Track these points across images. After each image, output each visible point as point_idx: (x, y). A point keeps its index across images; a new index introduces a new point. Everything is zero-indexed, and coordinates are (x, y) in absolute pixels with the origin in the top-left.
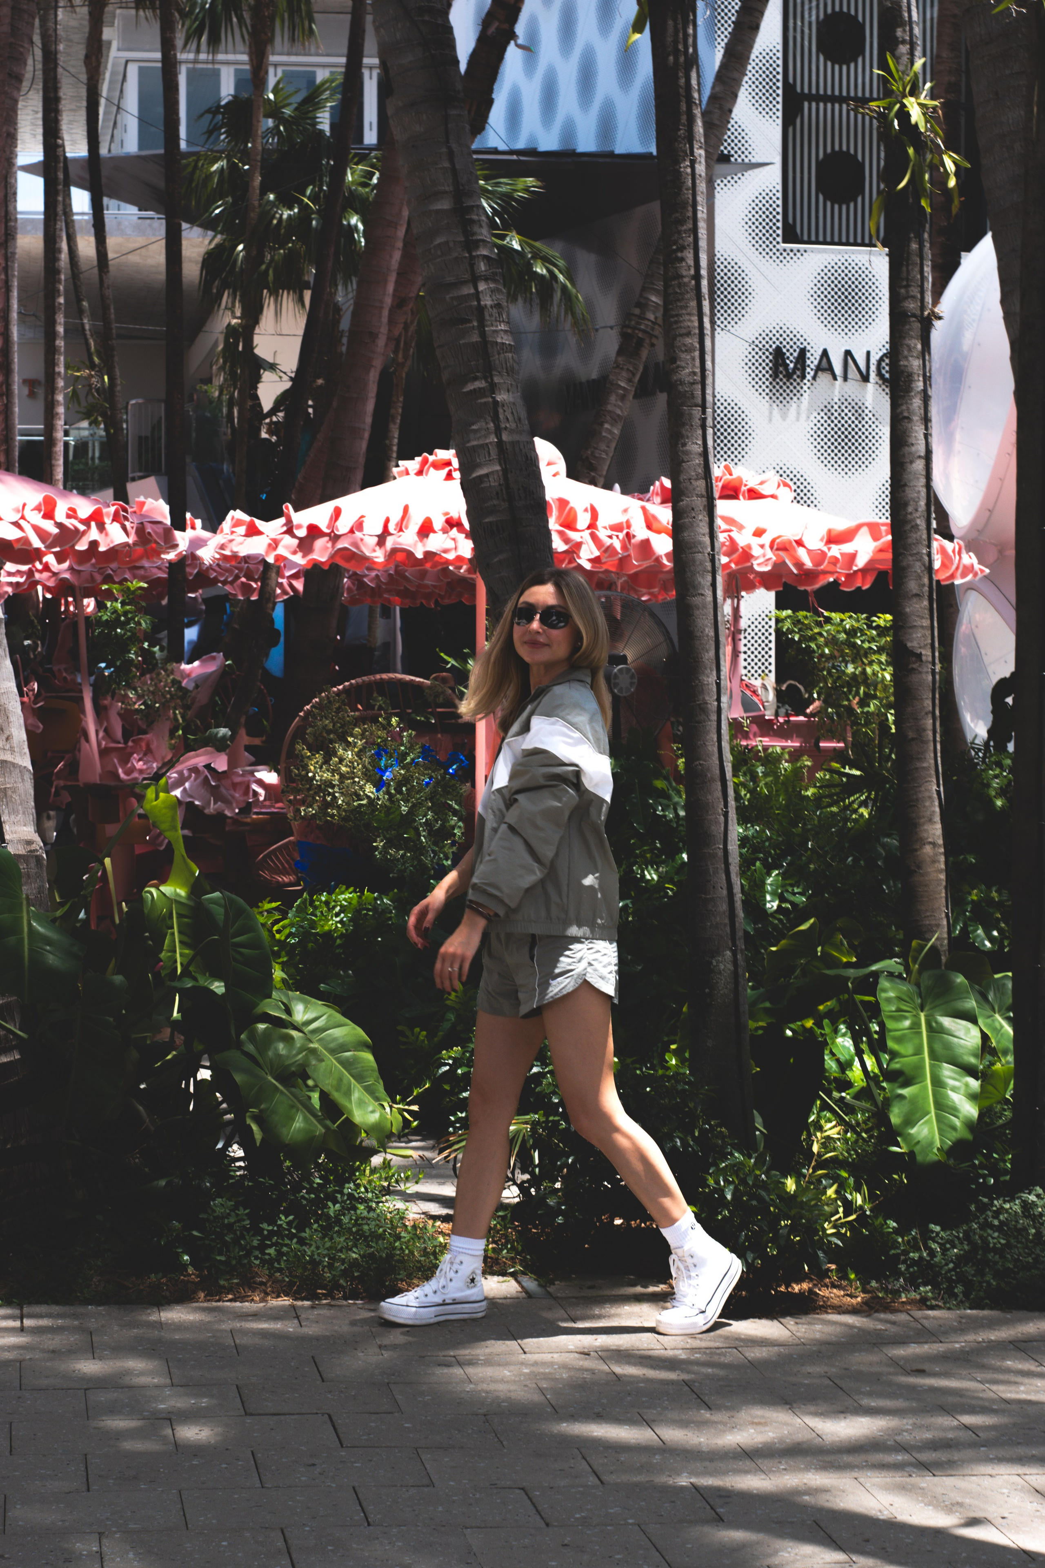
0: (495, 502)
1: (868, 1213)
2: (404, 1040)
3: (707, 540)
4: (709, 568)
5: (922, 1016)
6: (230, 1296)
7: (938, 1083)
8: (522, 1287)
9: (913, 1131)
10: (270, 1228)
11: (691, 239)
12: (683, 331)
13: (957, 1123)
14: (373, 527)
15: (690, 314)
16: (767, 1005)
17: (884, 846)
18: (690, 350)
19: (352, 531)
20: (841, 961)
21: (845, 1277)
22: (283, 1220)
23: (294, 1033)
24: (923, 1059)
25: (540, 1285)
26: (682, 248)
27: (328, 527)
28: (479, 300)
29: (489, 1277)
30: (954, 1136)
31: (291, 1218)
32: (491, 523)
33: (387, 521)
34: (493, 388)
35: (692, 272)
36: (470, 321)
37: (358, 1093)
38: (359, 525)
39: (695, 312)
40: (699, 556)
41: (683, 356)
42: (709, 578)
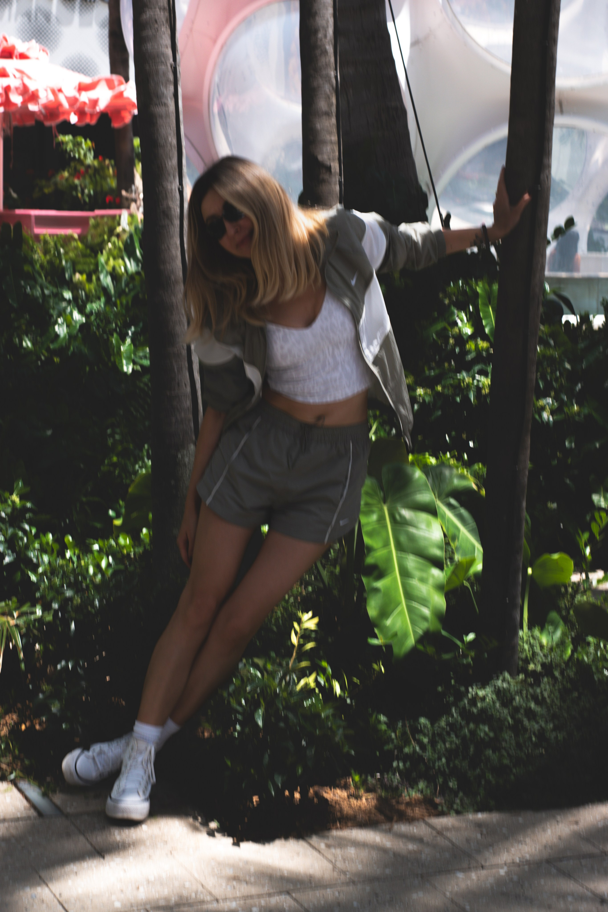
1: (349, 702)
3: (169, 52)
4: (171, 79)
5: (385, 509)
7: (405, 574)
8: (27, 798)
9: (388, 622)
13: (426, 612)
21: (346, 776)
24: (390, 552)
25: (44, 794)
30: (425, 625)
40: (162, 68)
42: (172, 88)
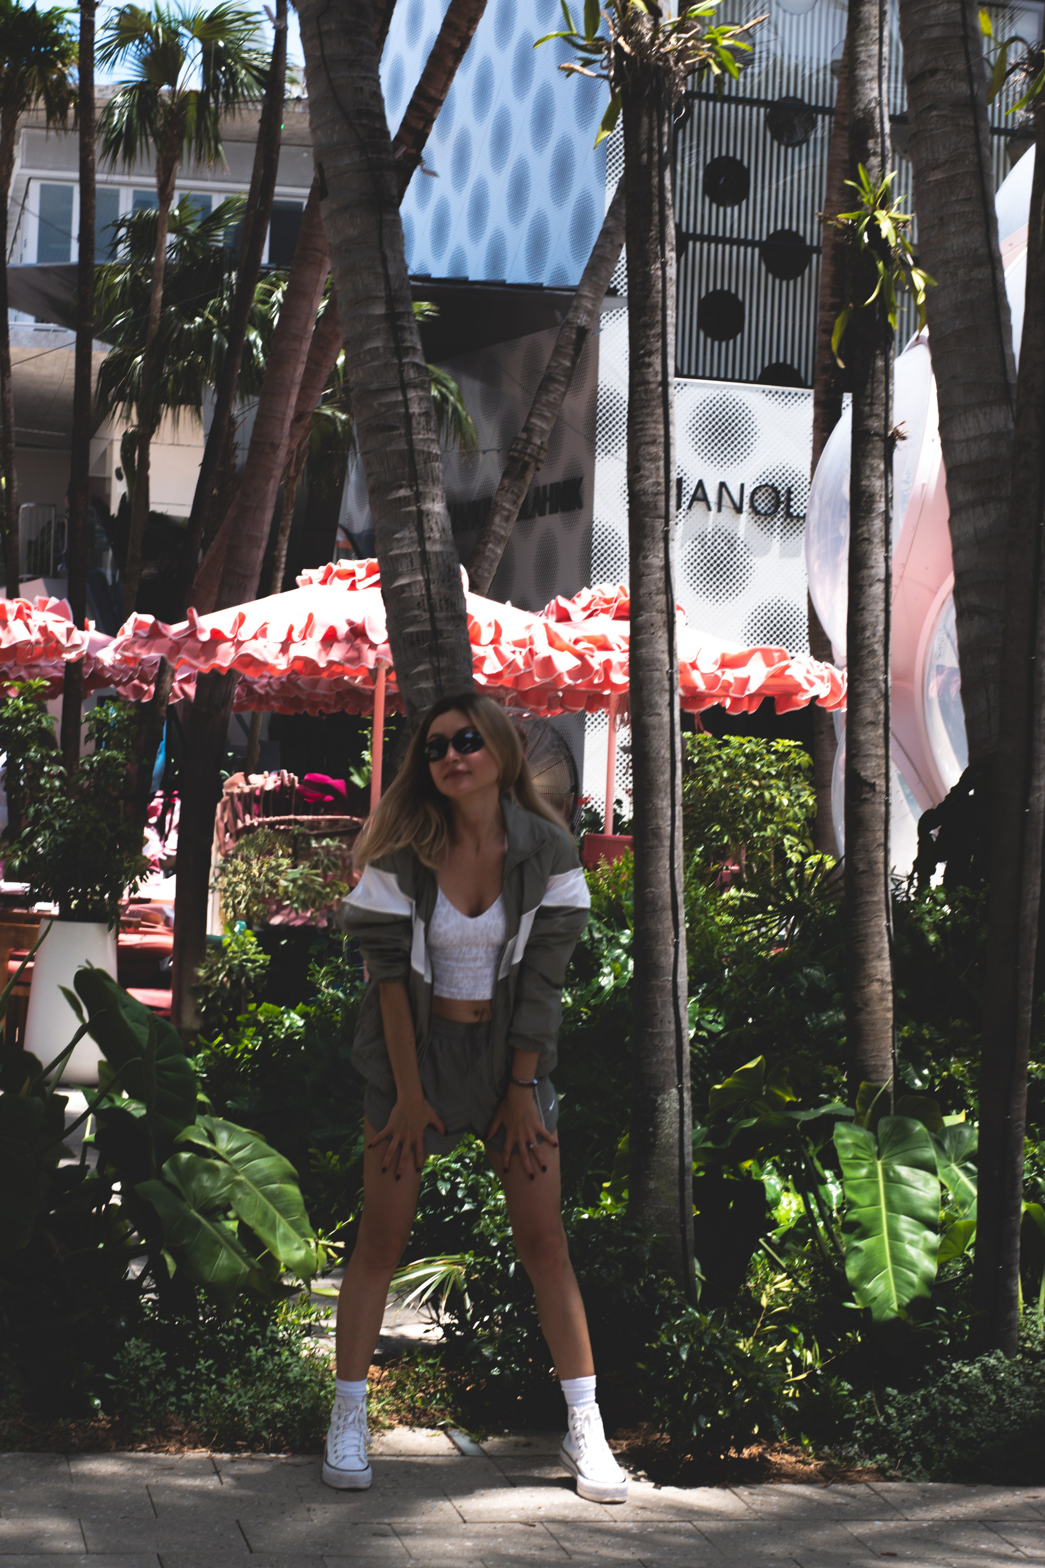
0: (416, 612)
1: (819, 1372)
2: (315, 1163)
3: (665, 657)
4: (667, 687)
5: (879, 1164)
6: (144, 1446)
7: (895, 1236)
8: (454, 1443)
9: (869, 1286)
10: (188, 1372)
11: (659, 344)
12: (648, 439)
13: (915, 1278)
14: (277, 635)
15: (655, 422)
16: (709, 1144)
17: (807, 976)
18: (655, 459)
19: (255, 637)
20: (784, 1100)
21: (798, 1442)
22: (202, 1364)
23: (219, 1163)
24: (879, 1211)
25: (472, 1441)
26: (650, 353)
27: (232, 632)
28: (407, 408)
29: (417, 1429)
30: (912, 1292)
31: (210, 1362)
32: (411, 634)
33: (291, 629)
34: (419, 497)
35: (659, 378)
36: (396, 428)
37: (283, 1226)
38: (262, 632)
39: (661, 419)
40: (657, 674)
41: (647, 465)
42: (667, 697)
